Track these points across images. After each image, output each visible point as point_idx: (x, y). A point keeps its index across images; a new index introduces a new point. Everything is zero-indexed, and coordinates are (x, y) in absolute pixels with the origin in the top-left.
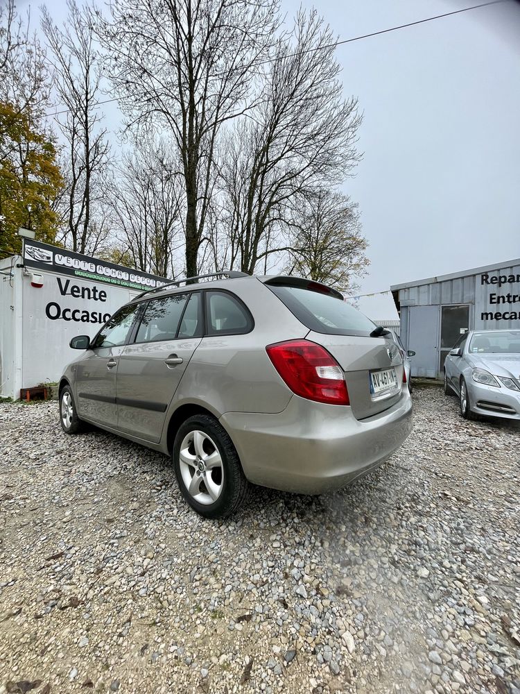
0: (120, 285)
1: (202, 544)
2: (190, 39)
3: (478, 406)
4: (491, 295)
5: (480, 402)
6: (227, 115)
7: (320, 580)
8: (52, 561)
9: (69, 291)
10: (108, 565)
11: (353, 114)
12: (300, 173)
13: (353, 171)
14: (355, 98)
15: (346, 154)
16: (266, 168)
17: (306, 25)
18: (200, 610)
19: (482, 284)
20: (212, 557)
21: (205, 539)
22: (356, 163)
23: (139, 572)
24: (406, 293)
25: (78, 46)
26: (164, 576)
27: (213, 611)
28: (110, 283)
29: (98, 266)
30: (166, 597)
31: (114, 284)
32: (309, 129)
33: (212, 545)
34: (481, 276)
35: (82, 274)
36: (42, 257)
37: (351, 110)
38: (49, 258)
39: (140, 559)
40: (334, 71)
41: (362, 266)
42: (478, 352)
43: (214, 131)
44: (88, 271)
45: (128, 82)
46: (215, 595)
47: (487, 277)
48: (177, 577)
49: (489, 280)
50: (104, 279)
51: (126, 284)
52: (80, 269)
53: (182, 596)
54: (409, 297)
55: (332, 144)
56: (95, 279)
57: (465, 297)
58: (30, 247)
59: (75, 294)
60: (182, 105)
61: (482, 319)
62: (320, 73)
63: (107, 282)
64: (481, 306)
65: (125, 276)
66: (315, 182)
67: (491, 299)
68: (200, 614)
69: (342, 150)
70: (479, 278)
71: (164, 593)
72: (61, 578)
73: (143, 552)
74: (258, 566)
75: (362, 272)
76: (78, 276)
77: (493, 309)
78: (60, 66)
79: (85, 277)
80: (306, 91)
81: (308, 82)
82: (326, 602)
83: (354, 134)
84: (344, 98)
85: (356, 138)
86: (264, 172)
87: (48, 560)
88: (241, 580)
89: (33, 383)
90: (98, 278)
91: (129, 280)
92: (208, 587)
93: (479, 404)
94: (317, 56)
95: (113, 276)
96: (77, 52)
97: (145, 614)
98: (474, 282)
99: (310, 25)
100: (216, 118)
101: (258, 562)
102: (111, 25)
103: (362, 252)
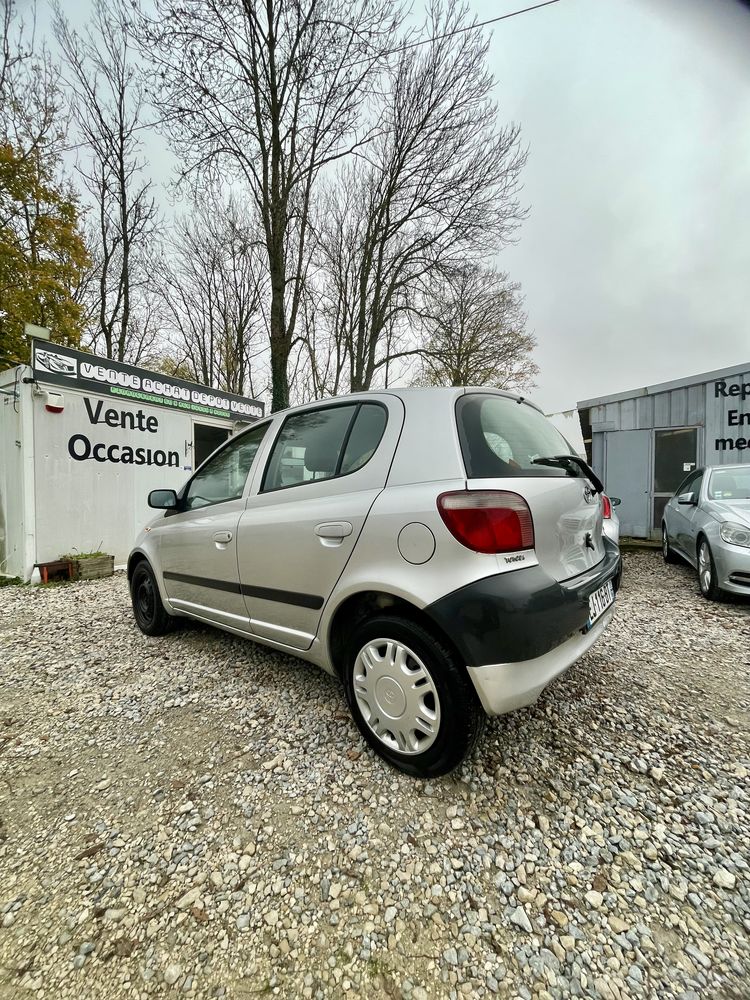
0: (177, 407)
1: (335, 826)
2: (272, 42)
3: (732, 581)
4: (730, 412)
5: (735, 574)
6: (327, 156)
7: (549, 895)
8: (84, 862)
9: (102, 417)
10: (179, 869)
11: (513, 149)
12: (436, 239)
13: (515, 235)
14: (517, 124)
15: (504, 209)
16: (386, 234)
17: (444, 17)
18: (348, 959)
19: (717, 396)
20: (356, 852)
21: (339, 816)
22: (518, 222)
23: (233, 883)
24: (601, 412)
25: (107, 59)
26: (276, 891)
27: (372, 962)
28: (163, 404)
29: (144, 380)
30: (283, 932)
31: (168, 406)
32: (448, 174)
33: (353, 828)
34: (713, 384)
35: (121, 392)
36: (62, 367)
37: (511, 143)
38: (71, 368)
39: (233, 856)
40: (485, 85)
41: (528, 375)
42: (724, 498)
43: (309, 180)
44: (129, 387)
45: (181, 110)
46: (369, 927)
47: (724, 385)
48: (300, 892)
49: (727, 390)
50: (154, 399)
51: (186, 406)
52: (118, 384)
53: (311, 930)
54: (605, 417)
55: (485, 194)
56: (140, 400)
57: (690, 417)
58: (42, 351)
59: (113, 421)
60: (262, 141)
61: (717, 448)
62: (464, 88)
63: (158, 404)
64: (715, 428)
65: (184, 394)
66: (458, 253)
67: (731, 418)
68: (347, 967)
69: (497, 205)
70: (711, 388)
71: (280, 924)
72: (101, 895)
73: (237, 843)
74: (435, 868)
75: (528, 384)
76: (115, 394)
77: (733, 433)
78: (81, 89)
79: (125, 397)
80: (445, 117)
81: (446, 104)
82: (569, 941)
83: (516, 180)
84: (500, 125)
85: (518, 186)
86: (384, 239)
87: (79, 859)
88: (411, 896)
89: (52, 556)
90: (145, 397)
91: (191, 400)
92: (354, 910)
93: (734, 577)
94: (460, 63)
95: (167, 394)
96: (105, 68)
97: (252, 967)
98: (705, 394)
99: (449, 16)
100: (312, 160)
101: (433, 859)
102: (155, 23)
103: (527, 354)
